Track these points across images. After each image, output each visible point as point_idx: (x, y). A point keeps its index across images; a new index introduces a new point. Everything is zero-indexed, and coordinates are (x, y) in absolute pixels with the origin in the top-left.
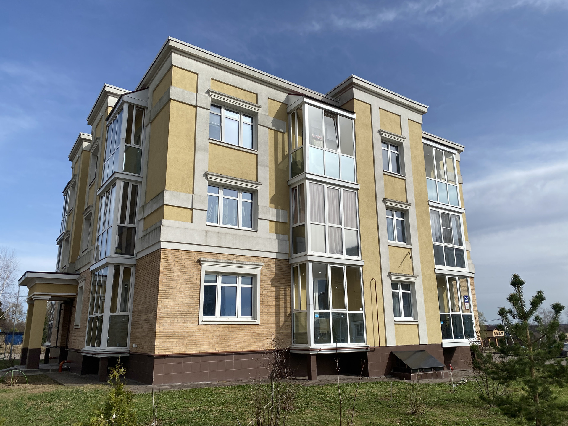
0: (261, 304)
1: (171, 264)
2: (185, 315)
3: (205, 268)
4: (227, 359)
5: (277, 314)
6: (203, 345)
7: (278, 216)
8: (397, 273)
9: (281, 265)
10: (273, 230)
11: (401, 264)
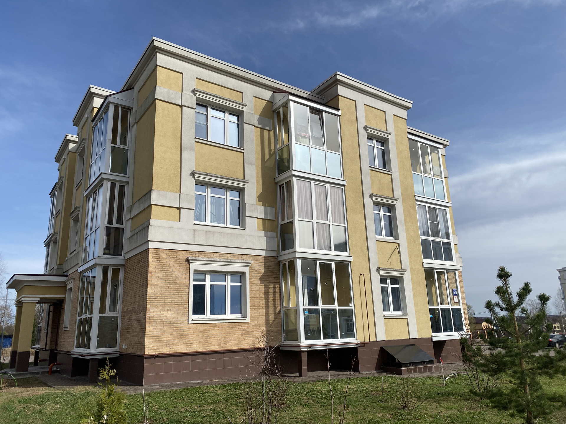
0: (251, 302)
1: (159, 263)
2: (175, 314)
3: (194, 267)
4: (217, 358)
5: (267, 311)
6: (193, 344)
7: (265, 213)
8: (385, 268)
9: (270, 262)
10: (262, 228)
11: (389, 259)
